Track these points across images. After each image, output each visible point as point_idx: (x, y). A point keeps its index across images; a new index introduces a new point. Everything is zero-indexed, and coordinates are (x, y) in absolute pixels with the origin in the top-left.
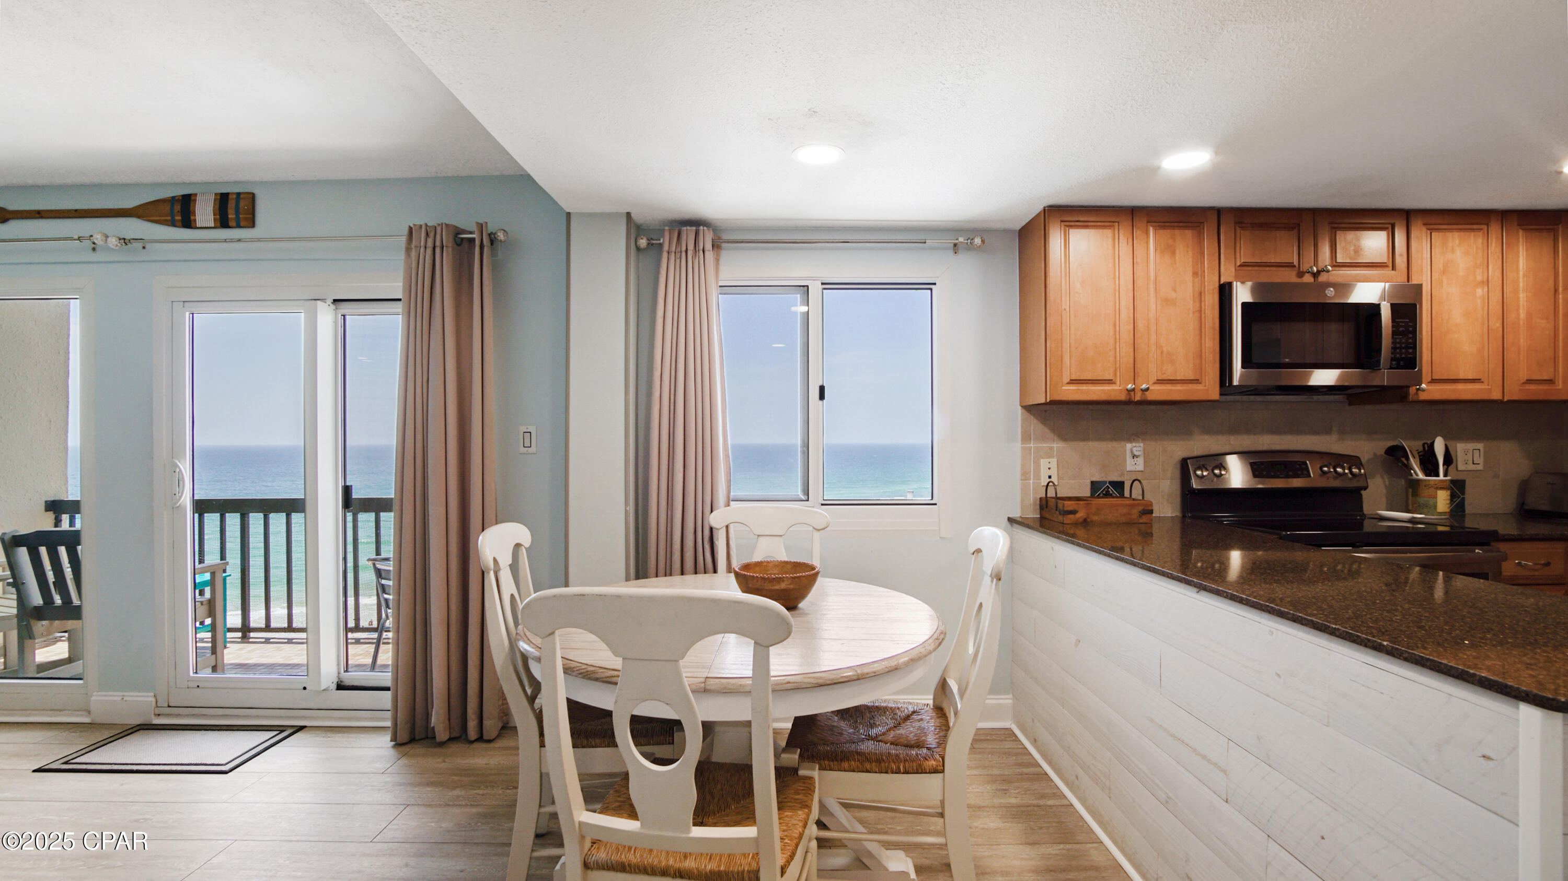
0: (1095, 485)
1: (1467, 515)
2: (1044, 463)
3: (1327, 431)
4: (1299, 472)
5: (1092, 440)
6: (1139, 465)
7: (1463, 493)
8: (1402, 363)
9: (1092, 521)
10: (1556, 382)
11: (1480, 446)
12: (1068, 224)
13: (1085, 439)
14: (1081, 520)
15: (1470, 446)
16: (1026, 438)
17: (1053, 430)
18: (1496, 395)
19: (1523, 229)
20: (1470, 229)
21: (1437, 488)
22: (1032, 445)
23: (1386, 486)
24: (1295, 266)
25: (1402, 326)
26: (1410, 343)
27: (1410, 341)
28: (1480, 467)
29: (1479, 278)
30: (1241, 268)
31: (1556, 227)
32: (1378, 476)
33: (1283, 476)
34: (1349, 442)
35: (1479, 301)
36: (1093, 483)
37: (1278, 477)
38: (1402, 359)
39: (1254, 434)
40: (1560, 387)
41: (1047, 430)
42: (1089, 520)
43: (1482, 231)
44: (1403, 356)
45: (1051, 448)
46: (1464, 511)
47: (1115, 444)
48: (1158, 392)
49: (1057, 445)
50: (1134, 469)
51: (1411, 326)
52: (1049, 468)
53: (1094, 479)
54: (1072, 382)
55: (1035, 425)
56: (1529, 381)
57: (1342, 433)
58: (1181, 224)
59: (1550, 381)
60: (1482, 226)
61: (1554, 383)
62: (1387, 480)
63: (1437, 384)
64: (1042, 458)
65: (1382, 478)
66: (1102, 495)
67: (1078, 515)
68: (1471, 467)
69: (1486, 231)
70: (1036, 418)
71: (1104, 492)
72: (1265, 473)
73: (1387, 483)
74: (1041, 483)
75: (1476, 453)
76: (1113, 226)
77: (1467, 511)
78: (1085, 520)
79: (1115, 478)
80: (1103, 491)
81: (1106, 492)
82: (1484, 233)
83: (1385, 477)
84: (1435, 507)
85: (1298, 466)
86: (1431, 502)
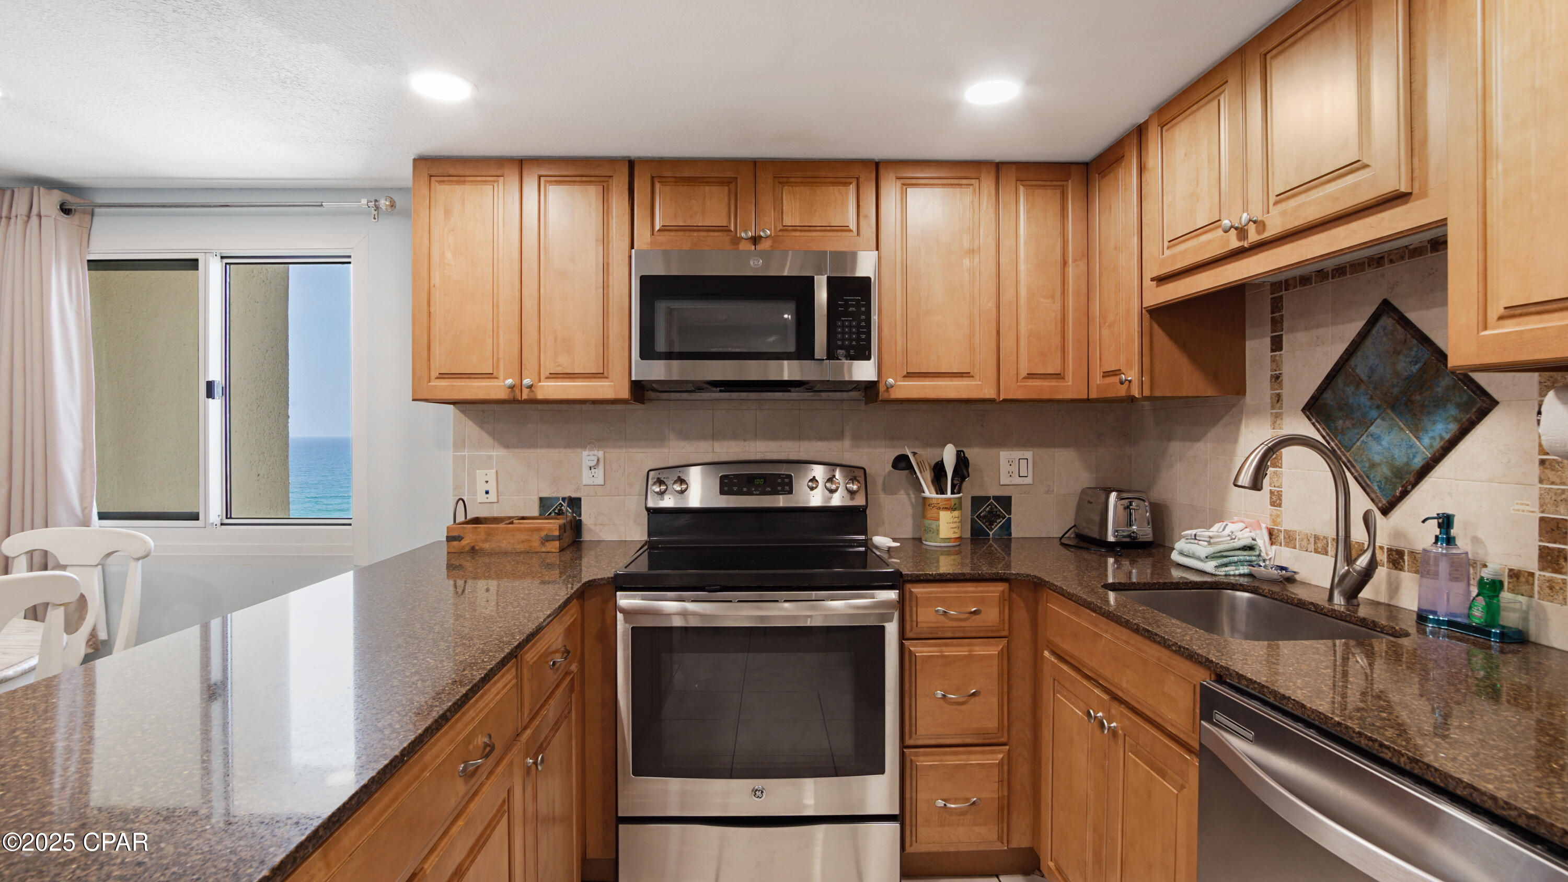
0: (544, 502)
1: (1013, 540)
2: (480, 475)
3: (838, 436)
4: (779, 488)
5: (541, 447)
6: (598, 477)
7: (1009, 513)
8: (852, 352)
9: (482, 550)
10: (1066, 378)
11: (1029, 454)
12: (439, 179)
13: (533, 445)
14: (467, 549)
15: (1017, 454)
16: (459, 444)
17: (493, 435)
18: (988, 393)
19: (1023, 185)
20: (956, 185)
21: (939, 508)
22: (466, 453)
23: (911, 503)
24: (730, 231)
25: (852, 306)
26: (863, 327)
27: (863, 324)
28: (1029, 480)
29: (966, 245)
30: (661, 233)
31: (1065, 183)
32: (902, 492)
33: (758, 492)
34: (866, 450)
35: (966, 275)
36: (541, 500)
37: (751, 494)
38: (853, 347)
39: (745, 440)
40: (1070, 383)
41: (485, 435)
42: (477, 548)
43: (971, 187)
44: (854, 343)
45: (490, 457)
46: (1010, 534)
47: (568, 452)
48: (550, 389)
49: (498, 453)
50: (591, 483)
51: (863, 306)
52: (487, 482)
53: (544, 494)
54: (442, 376)
55: (471, 428)
56: (1031, 376)
57: (857, 438)
58: (584, 179)
59: (1058, 376)
60: (973, 181)
61: (1063, 378)
62: (913, 496)
63: (915, 379)
64: (479, 469)
65: (908, 494)
66: (553, 514)
67: (463, 542)
68: (1017, 480)
69: (977, 187)
70: (471, 420)
71: (556, 511)
72: (735, 489)
73: (913, 500)
74: (477, 499)
75: (1023, 462)
76: (498, 181)
77: (1013, 535)
78: (473, 548)
79: (569, 492)
80: (555, 509)
81: (559, 510)
82: (974, 190)
83: (911, 492)
84: (938, 533)
85: (779, 481)
86: (934, 526)
